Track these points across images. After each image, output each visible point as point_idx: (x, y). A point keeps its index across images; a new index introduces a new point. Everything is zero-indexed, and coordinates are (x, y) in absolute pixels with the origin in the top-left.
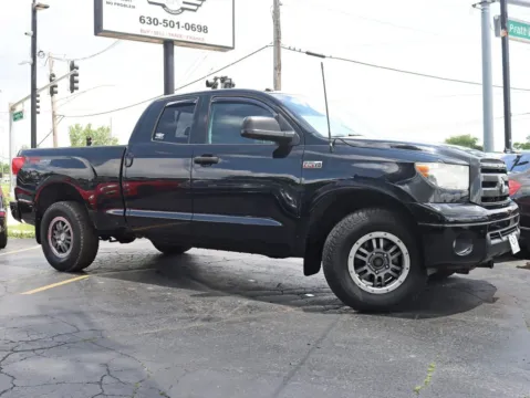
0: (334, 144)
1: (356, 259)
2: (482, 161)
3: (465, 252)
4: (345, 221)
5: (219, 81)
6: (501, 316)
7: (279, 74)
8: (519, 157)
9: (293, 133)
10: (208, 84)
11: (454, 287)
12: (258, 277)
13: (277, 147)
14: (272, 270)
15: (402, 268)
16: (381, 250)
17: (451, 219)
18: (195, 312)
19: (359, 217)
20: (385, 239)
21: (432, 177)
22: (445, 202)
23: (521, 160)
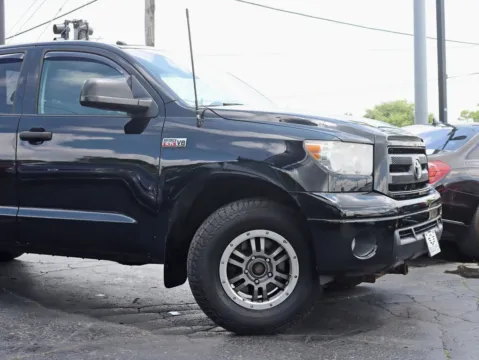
0: (203, 115)
1: (229, 265)
2: (390, 138)
3: (368, 254)
4: (215, 216)
5: (71, 26)
6: (412, 336)
7: (152, 18)
8: (455, 130)
9: (150, 100)
10: (56, 30)
11: (361, 300)
12: (109, 290)
13: (130, 119)
14: (131, 281)
15: (289, 276)
16: (262, 253)
17: (350, 213)
18: (18, 339)
19: (232, 211)
20: (267, 239)
21: (324, 159)
22: (343, 191)
23: (456, 135)
